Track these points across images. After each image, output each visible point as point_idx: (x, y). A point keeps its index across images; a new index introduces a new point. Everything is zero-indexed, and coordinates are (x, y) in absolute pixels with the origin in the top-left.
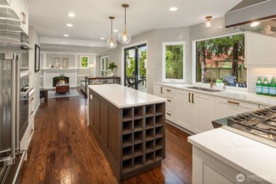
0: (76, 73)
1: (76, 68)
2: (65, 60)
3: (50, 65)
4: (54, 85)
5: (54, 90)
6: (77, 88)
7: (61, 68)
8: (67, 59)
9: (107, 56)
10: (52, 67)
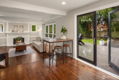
0: (29, 35)
1: (29, 32)
2: (21, 27)
3: (11, 30)
4: (14, 44)
5: (14, 47)
6: (30, 45)
7: (19, 32)
8: (23, 26)
9: (55, 24)
10: (13, 31)
